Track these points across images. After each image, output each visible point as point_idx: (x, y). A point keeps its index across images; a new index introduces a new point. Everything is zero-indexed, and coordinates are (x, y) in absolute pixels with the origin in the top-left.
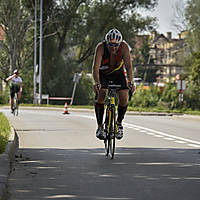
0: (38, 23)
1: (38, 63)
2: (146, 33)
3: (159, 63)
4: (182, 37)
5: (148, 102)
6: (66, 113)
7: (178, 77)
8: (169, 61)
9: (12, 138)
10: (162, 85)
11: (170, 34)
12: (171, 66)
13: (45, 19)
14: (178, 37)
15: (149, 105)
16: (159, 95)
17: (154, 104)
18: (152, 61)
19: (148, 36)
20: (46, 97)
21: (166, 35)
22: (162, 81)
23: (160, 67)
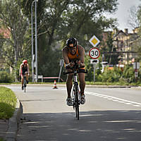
0: (34, 25)
1: (34, 53)
2: (110, 30)
3: (120, 51)
4: (136, 32)
5: (112, 78)
6: (56, 88)
7: (133, 60)
8: (127, 49)
9: (18, 106)
10: (123, 66)
11: (127, 30)
12: (128, 53)
13: (38, 22)
14: (132, 32)
15: (113, 80)
16: (121, 73)
17: (117, 80)
18: (115, 49)
19: (111, 32)
20: (41, 77)
21: (124, 31)
22: (122, 64)
23: (121, 54)
